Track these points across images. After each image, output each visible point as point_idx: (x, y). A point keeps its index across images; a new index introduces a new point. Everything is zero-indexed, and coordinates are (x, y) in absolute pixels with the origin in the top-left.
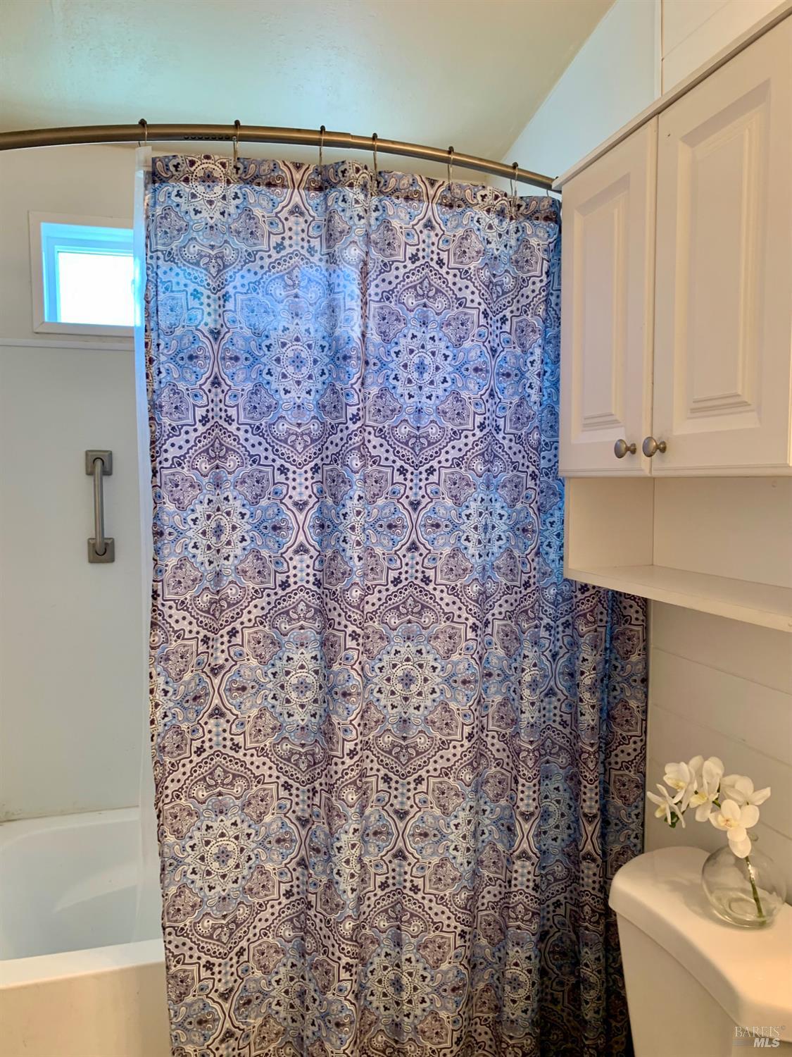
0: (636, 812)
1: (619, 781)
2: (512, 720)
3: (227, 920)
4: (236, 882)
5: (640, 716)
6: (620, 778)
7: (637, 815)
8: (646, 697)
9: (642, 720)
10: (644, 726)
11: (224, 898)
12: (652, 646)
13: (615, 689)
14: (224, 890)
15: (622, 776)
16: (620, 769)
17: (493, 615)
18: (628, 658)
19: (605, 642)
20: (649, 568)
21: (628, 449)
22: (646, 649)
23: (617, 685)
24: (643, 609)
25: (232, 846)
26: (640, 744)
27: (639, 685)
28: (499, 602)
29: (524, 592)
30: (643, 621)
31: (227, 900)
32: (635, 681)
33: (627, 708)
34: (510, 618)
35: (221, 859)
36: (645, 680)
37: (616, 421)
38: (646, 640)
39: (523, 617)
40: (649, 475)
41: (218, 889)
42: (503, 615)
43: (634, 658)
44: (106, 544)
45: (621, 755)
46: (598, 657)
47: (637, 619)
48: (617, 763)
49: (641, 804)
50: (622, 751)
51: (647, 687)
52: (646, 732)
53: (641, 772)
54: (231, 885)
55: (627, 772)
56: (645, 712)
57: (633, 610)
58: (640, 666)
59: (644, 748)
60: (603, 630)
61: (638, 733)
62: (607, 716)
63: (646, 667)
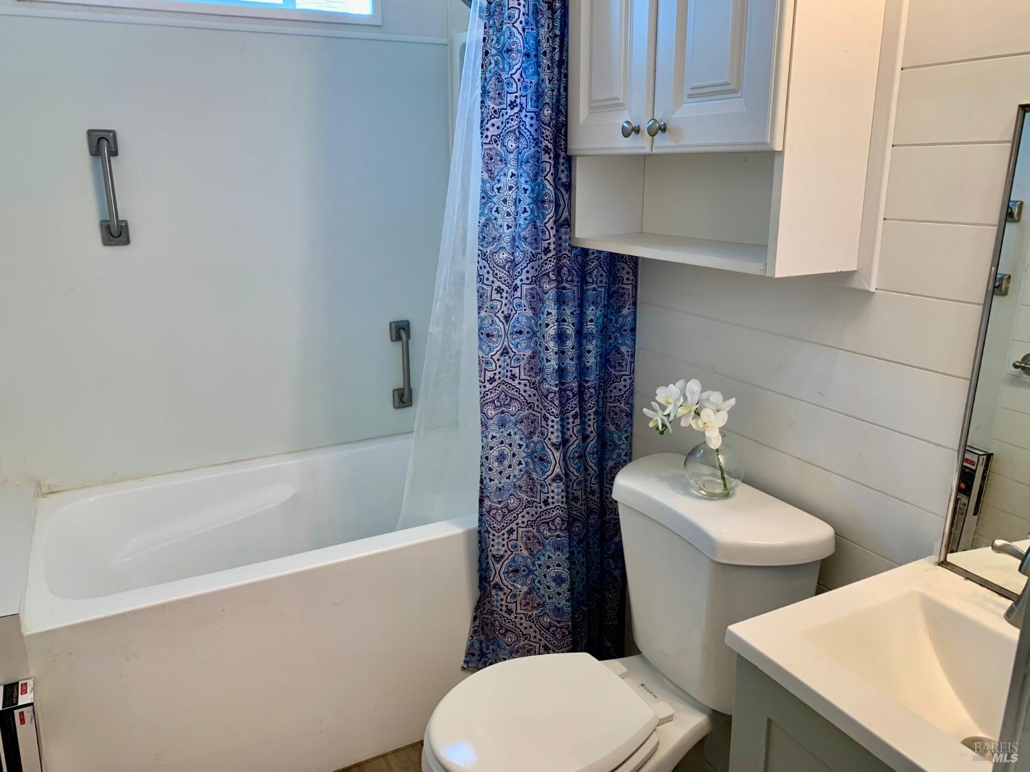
0: (626, 435)
1: (613, 411)
2: (540, 369)
3: (502, 505)
4: (508, 478)
5: (629, 359)
6: (614, 409)
7: (626, 438)
8: (634, 343)
9: (631, 362)
10: (632, 366)
11: (500, 489)
12: (638, 301)
13: (610, 338)
14: (500, 483)
15: (615, 407)
16: (613, 402)
17: (521, 280)
18: (620, 312)
19: (605, 299)
20: (641, 236)
21: (633, 129)
22: (635, 304)
23: (611, 334)
24: (633, 270)
25: (507, 451)
26: (629, 381)
27: (628, 334)
28: (526, 269)
29: (545, 258)
30: (633, 280)
31: (502, 490)
32: (625, 330)
33: (619, 352)
34: (536, 282)
35: (500, 460)
36: (633, 330)
37: (622, 105)
38: (635, 297)
39: (545, 279)
40: (650, 152)
41: (496, 481)
42: (530, 280)
43: (625, 311)
44: (121, 226)
45: (614, 391)
46: (599, 313)
47: (628, 279)
48: (611, 397)
49: (629, 429)
50: (615, 388)
51: (635, 335)
52: (633, 372)
53: (630, 404)
54: (505, 480)
55: (618, 404)
56: (633, 356)
57: (624, 272)
58: (630, 319)
59: (632, 384)
60: (603, 290)
61: (628, 373)
62: (605, 360)
63: (635, 319)
